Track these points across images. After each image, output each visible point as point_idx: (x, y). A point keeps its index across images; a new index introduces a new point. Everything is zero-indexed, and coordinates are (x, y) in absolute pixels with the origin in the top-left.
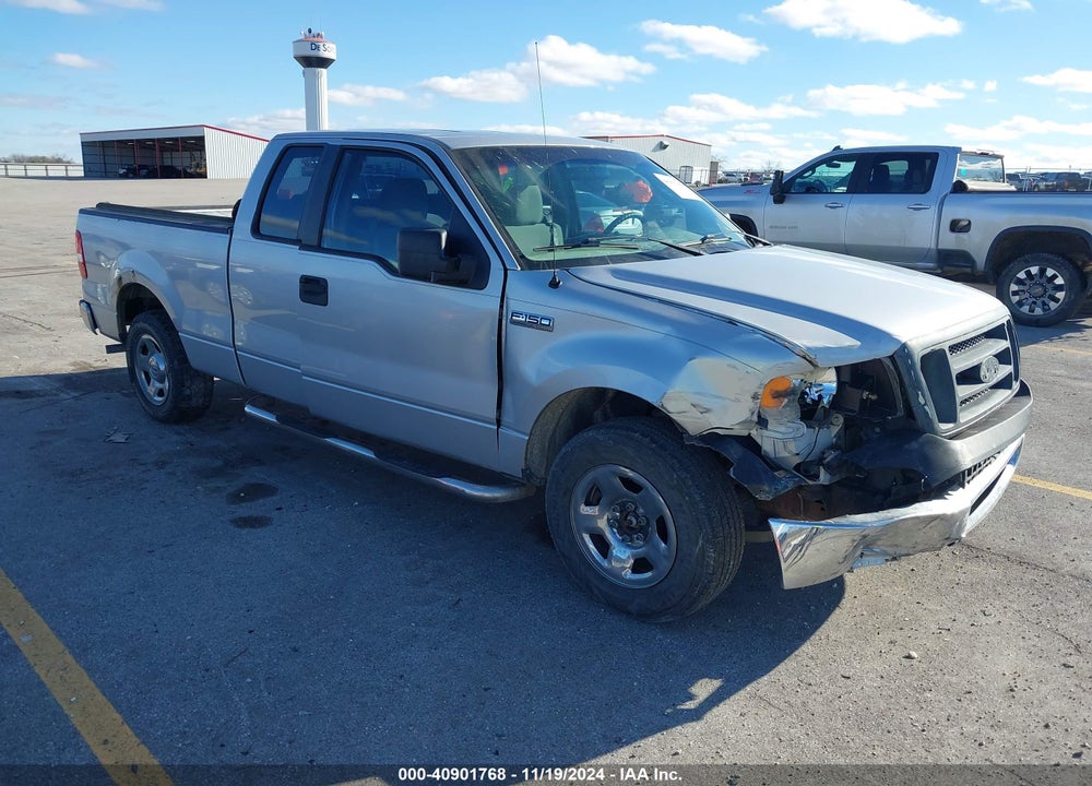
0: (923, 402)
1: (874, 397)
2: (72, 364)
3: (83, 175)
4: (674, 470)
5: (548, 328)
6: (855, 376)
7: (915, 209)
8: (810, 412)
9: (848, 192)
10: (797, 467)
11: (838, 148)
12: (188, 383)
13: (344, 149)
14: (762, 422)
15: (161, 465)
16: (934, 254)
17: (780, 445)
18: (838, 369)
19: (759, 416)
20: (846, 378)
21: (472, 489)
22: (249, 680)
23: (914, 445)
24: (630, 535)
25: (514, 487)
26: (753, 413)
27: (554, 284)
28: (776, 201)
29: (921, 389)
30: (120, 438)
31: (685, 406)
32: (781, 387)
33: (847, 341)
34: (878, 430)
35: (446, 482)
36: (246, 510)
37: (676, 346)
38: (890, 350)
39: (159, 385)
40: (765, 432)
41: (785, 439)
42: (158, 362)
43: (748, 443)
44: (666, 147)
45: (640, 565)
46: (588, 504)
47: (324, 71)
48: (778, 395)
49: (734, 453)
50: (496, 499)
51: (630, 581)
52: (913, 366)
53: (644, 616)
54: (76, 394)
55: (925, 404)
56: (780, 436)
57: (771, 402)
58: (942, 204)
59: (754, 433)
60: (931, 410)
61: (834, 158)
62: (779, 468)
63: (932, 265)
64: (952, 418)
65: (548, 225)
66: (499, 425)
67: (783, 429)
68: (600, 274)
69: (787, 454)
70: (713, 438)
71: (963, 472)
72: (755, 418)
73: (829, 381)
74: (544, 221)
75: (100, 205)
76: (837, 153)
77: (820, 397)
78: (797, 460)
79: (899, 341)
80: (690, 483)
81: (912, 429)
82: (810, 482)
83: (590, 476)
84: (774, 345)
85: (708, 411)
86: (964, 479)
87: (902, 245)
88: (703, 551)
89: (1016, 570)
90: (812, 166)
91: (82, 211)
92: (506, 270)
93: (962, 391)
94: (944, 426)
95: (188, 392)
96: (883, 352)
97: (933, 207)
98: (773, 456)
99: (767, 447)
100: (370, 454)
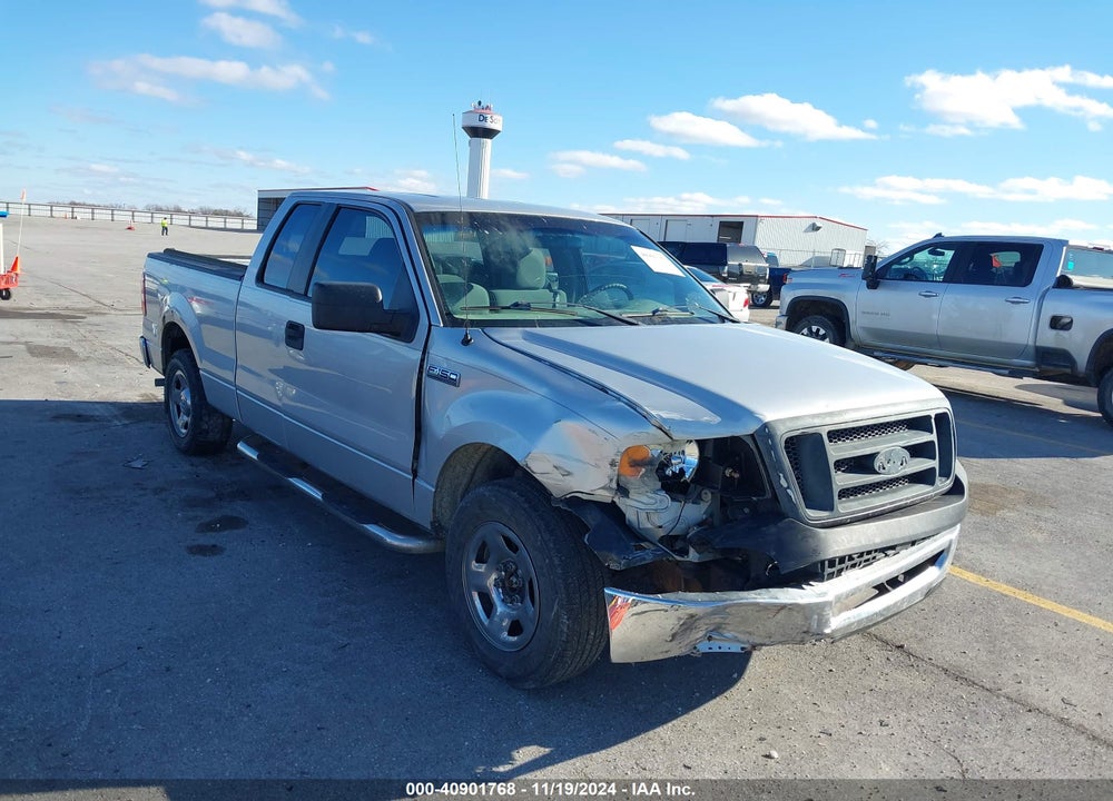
0: (785, 485)
1: (736, 476)
2: (142, 396)
3: (256, 228)
4: (540, 532)
5: (454, 383)
6: (719, 452)
7: (1013, 302)
8: (674, 486)
9: (943, 281)
10: (662, 540)
11: (939, 235)
12: (206, 419)
13: (339, 208)
14: (622, 490)
15: (156, 491)
16: (1032, 351)
17: (643, 516)
18: (701, 444)
19: (618, 485)
20: (709, 453)
21: (390, 536)
22: (109, 691)
23: (773, 529)
24: (510, 596)
25: (429, 540)
26: (611, 480)
27: (466, 342)
28: (869, 287)
29: (783, 471)
30: (138, 464)
31: (549, 468)
32: (638, 457)
33: (707, 416)
34: (746, 510)
35: (373, 529)
36: (207, 539)
37: (548, 408)
38: (752, 428)
39: (186, 418)
40: (628, 502)
41: (649, 509)
42: (185, 396)
43: (612, 511)
44: (818, 228)
45: (515, 628)
46: (480, 560)
47: (489, 141)
48: (636, 464)
49: (592, 519)
50: (409, 549)
51: (505, 643)
52: (773, 447)
53: (512, 681)
54: (127, 422)
55: (788, 488)
56: (643, 507)
57: (627, 470)
58: (1043, 297)
59: (616, 500)
60: (795, 495)
61: (936, 245)
62: (646, 540)
63: (1028, 362)
64: (828, 506)
65: (551, 291)
66: (415, 476)
67: (645, 499)
68: (513, 336)
69: (650, 526)
70: (575, 502)
71: (823, 562)
72: (614, 485)
73: (692, 455)
74: (549, 287)
75: (167, 251)
76: (938, 240)
77: (682, 470)
78: (661, 533)
79: (760, 420)
80: (552, 545)
81: (775, 512)
82: (678, 558)
83: (479, 534)
84: (633, 413)
85: (569, 474)
86: (823, 570)
87: (997, 339)
88: (558, 616)
89: (948, 684)
90: (911, 252)
91: (151, 256)
92: (430, 325)
93: (842, 480)
94: (812, 513)
95: (205, 427)
96: (744, 430)
97: (1032, 302)
98: (636, 525)
99: (630, 515)
100: (317, 495)
